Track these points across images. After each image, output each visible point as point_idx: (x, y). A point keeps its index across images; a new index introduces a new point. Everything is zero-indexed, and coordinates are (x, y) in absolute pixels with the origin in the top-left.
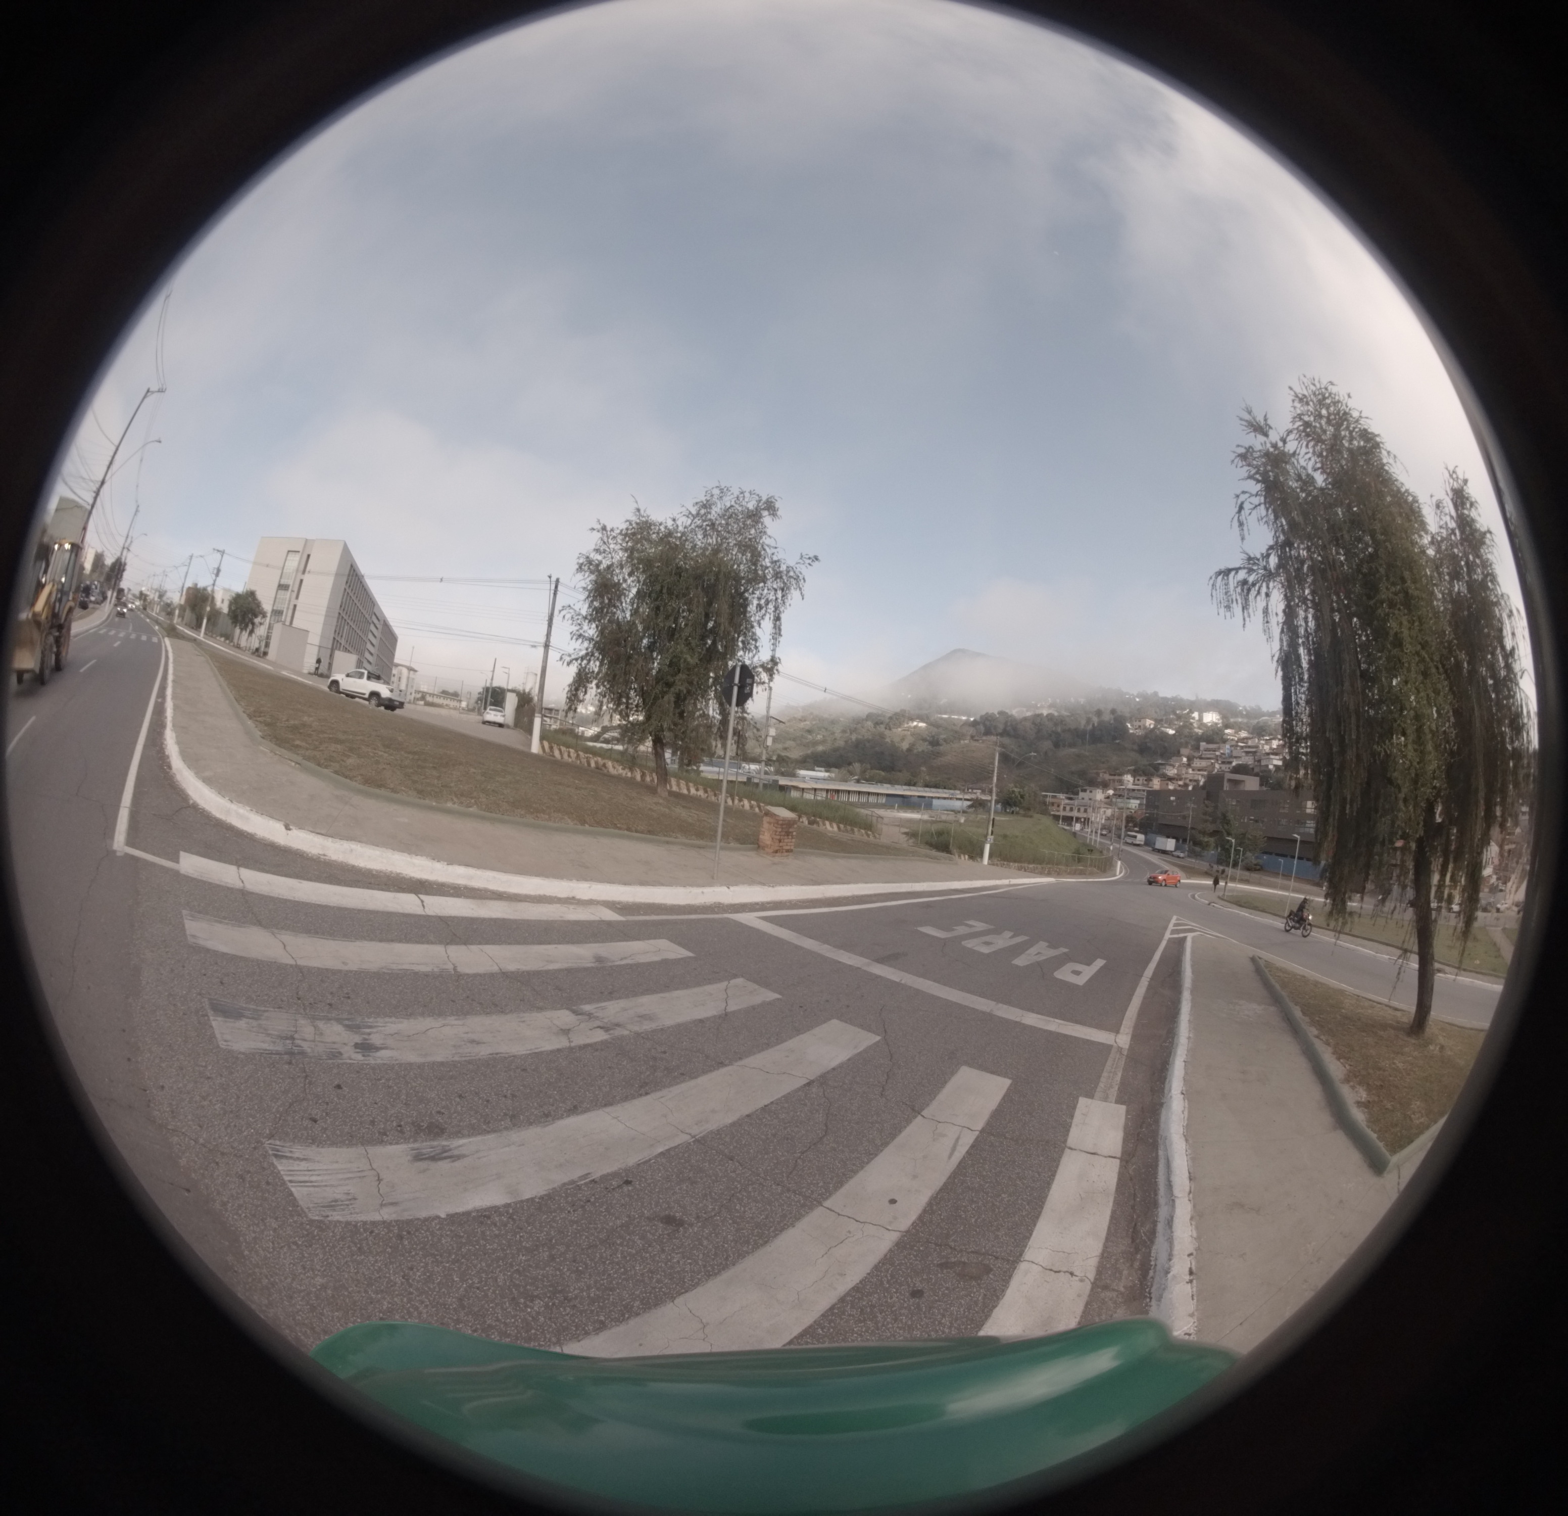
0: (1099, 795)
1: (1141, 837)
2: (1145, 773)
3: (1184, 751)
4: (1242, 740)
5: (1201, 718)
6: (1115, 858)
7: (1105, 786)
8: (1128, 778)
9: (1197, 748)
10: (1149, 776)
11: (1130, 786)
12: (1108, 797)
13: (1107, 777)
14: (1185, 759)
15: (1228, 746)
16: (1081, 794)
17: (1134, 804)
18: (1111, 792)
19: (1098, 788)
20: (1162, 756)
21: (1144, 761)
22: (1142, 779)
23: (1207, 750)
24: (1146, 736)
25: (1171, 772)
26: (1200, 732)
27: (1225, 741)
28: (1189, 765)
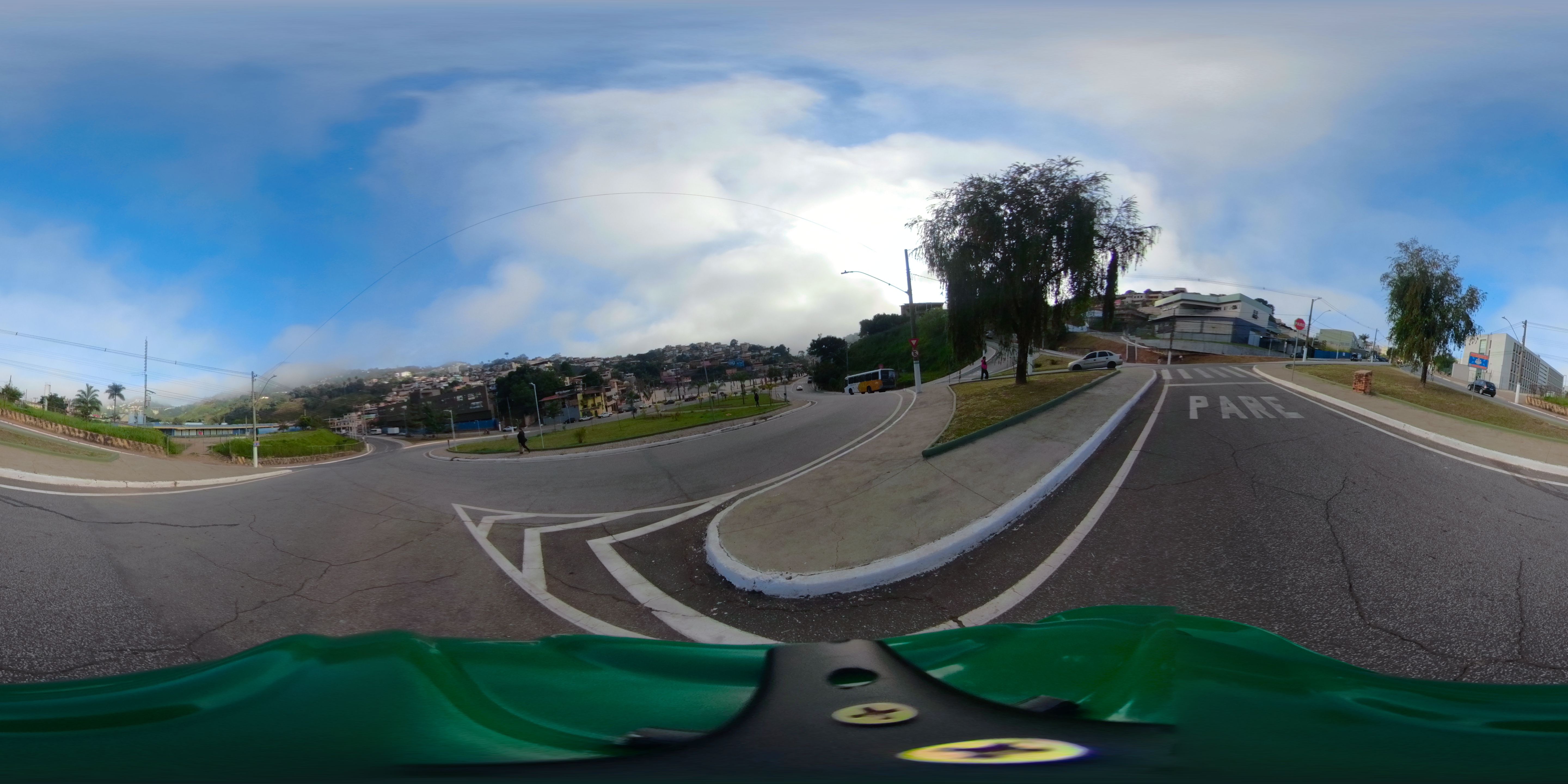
0: (354, 414)
1: (379, 431)
2: (375, 402)
3: (393, 389)
4: (424, 380)
5: (400, 375)
6: (365, 442)
7: (356, 411)
8: (368, 405)
9: (400, 387)
10: (378, 403)
11: (370, 409)
12: (359, 416)
13: (357, 407)
14: (395, 393)
15: (417, 383)
16: (345, 416)
17: (373, 416)
18: (359, 413)
19: (352, 412)
20: (383, 394)
21: (374, 397)
22: (375, 405)
23: (405, 387)
24: (374, 386)
25: (389, 399)
26: (401, 380)
27: (414, 382)
28: (397, 395)
